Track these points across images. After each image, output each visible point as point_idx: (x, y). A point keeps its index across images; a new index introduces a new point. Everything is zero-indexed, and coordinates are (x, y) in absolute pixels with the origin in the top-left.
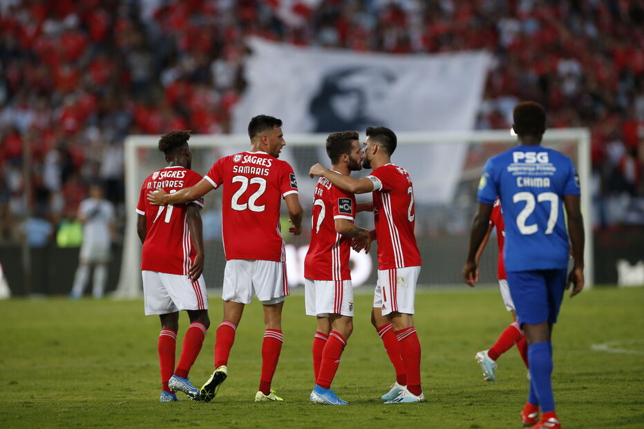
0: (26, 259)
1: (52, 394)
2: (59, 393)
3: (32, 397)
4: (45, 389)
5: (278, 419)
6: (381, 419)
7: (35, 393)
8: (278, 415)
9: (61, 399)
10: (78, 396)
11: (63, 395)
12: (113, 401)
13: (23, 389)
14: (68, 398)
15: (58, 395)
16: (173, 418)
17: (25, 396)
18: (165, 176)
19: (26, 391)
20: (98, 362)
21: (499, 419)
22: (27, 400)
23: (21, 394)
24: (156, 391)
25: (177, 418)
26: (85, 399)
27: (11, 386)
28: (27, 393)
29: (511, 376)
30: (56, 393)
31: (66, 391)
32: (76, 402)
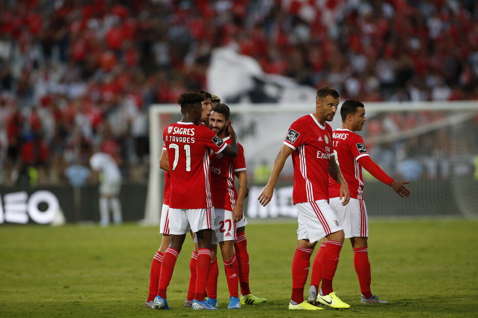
0: (77, 197)
1: (95, 295)
2: (100, 295)
3: (80, 298)
4: (90, 292)
5: (262, 315)
6: (338, 316)
7: (82, 295)
8: (262, 312)
9: (102, 300)
10: (114, 297)
11: (103, 297)
12: (140, 301)
13: (73, 292)
14: (107, 299)
15: (100, 296)
16: (184, 314)
17: (75, 297)
18: (178, 132)
19: (75, 293)
20: (129, 272)
21: (426, 316)
22: (76, 300)
23: (72, 295)
24: (171, 293)
25: (187, 314)
26: (118, 299)
27: (65, 290)
28: (77, 295)
29: (436, 284)
30: (97, 295)
31: (105, 293)
32: (112, 301)
